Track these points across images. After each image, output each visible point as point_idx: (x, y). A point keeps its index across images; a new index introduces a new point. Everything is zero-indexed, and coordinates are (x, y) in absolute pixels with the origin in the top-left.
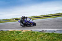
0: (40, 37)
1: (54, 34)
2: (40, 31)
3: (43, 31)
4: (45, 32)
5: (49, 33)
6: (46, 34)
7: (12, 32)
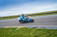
0: (33, 32)
1: (44, 30)
2: (33, 28)
3: (35, 27)
4: (37, 28)
5: (40, 29)
6: (38, 29)
7: (8, 29)
